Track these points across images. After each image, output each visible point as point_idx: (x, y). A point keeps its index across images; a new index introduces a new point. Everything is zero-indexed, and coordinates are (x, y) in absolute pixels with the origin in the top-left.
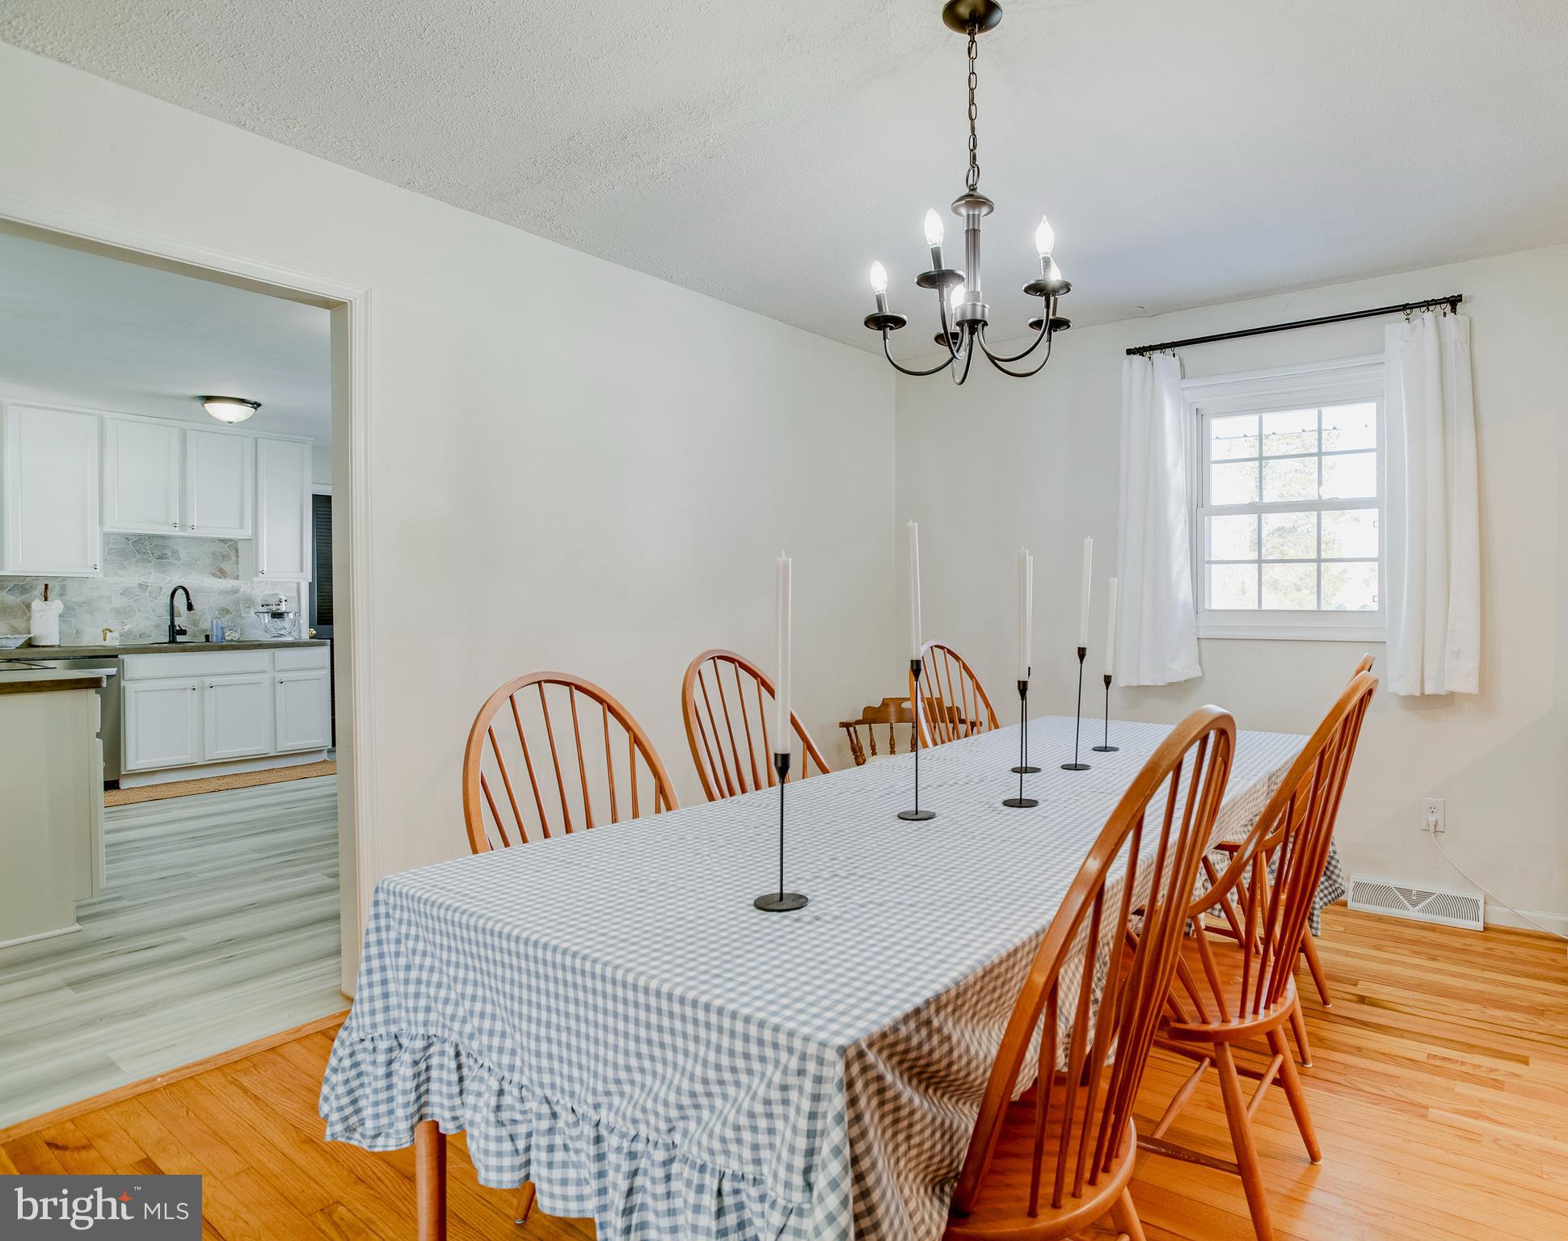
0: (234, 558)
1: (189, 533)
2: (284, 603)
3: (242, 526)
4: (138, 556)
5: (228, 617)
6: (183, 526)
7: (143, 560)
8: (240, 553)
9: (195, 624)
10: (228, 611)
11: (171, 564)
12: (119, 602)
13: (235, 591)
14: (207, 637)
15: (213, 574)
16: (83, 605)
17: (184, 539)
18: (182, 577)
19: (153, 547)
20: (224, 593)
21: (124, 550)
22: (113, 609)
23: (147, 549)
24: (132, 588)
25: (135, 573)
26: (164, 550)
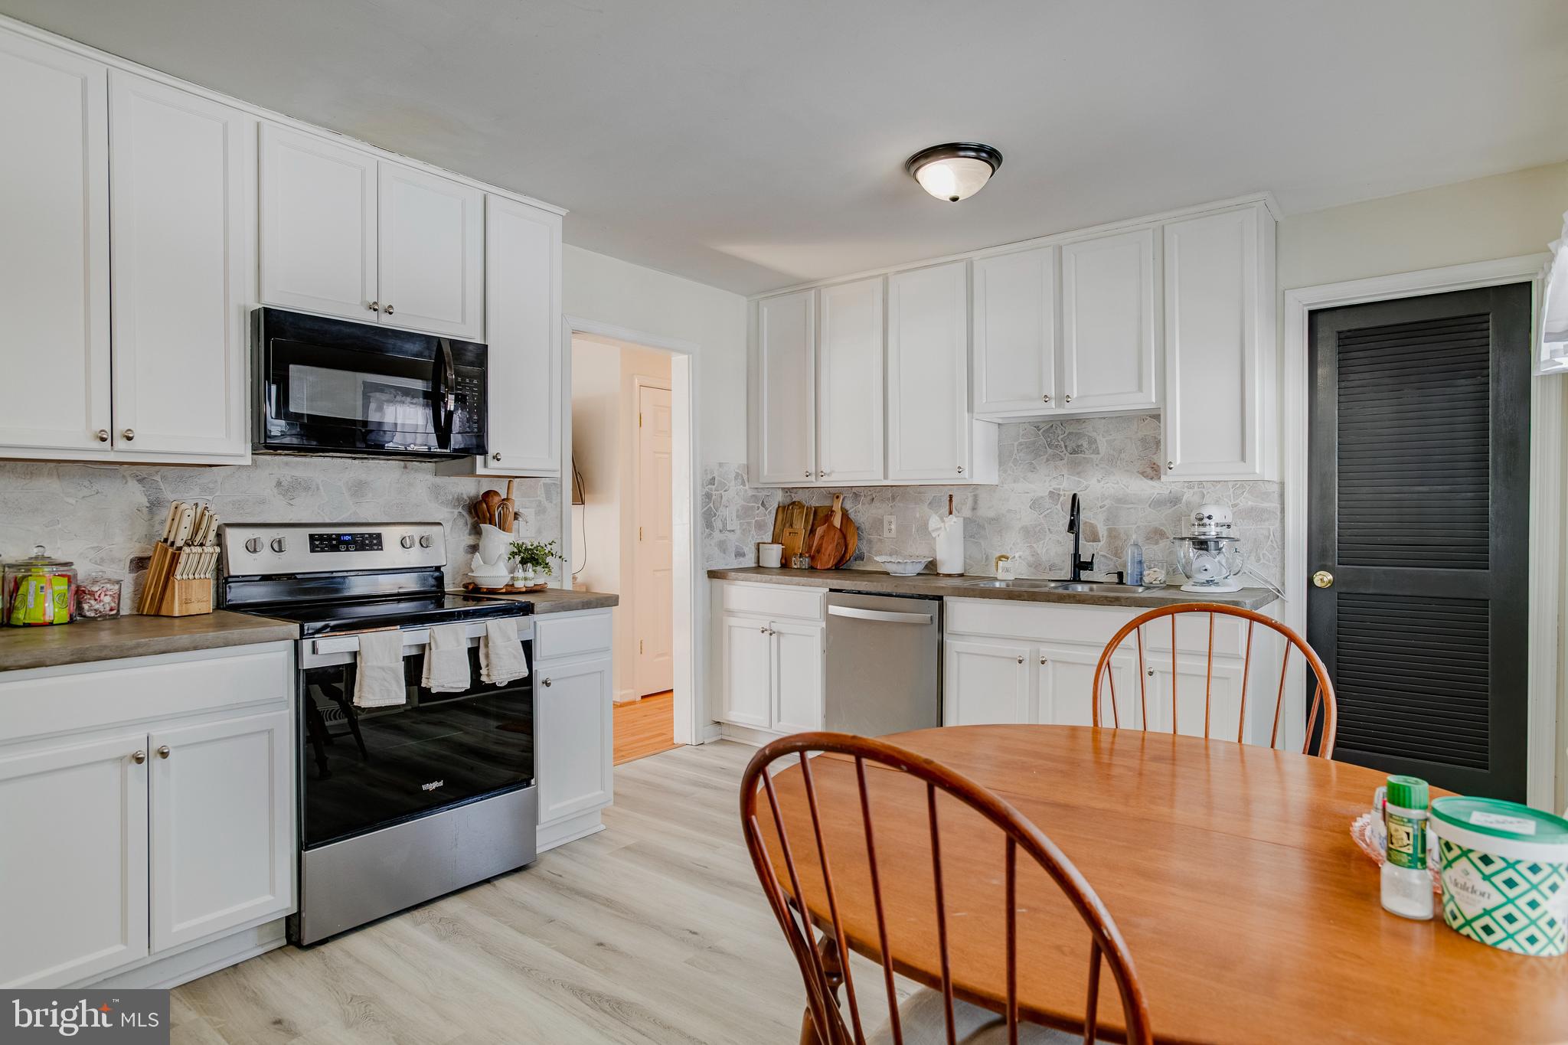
4: (1050, 451)
7: (1054, 456)
10: (1160, 534)
11: (1088, 461)
12: (1028, 517)
14: (1120, 575)
15: (1143, 473)
16: (992, 522)
17: (1103, 421)
18: (1099, 481)
19: (1065, 435)
20: (1157, 503)
21: (1034, 443)
22: (1022, 528)
23: (1059, 439)
24: (1042, 497)
25: (1046, 476)
26: (1079, 439)
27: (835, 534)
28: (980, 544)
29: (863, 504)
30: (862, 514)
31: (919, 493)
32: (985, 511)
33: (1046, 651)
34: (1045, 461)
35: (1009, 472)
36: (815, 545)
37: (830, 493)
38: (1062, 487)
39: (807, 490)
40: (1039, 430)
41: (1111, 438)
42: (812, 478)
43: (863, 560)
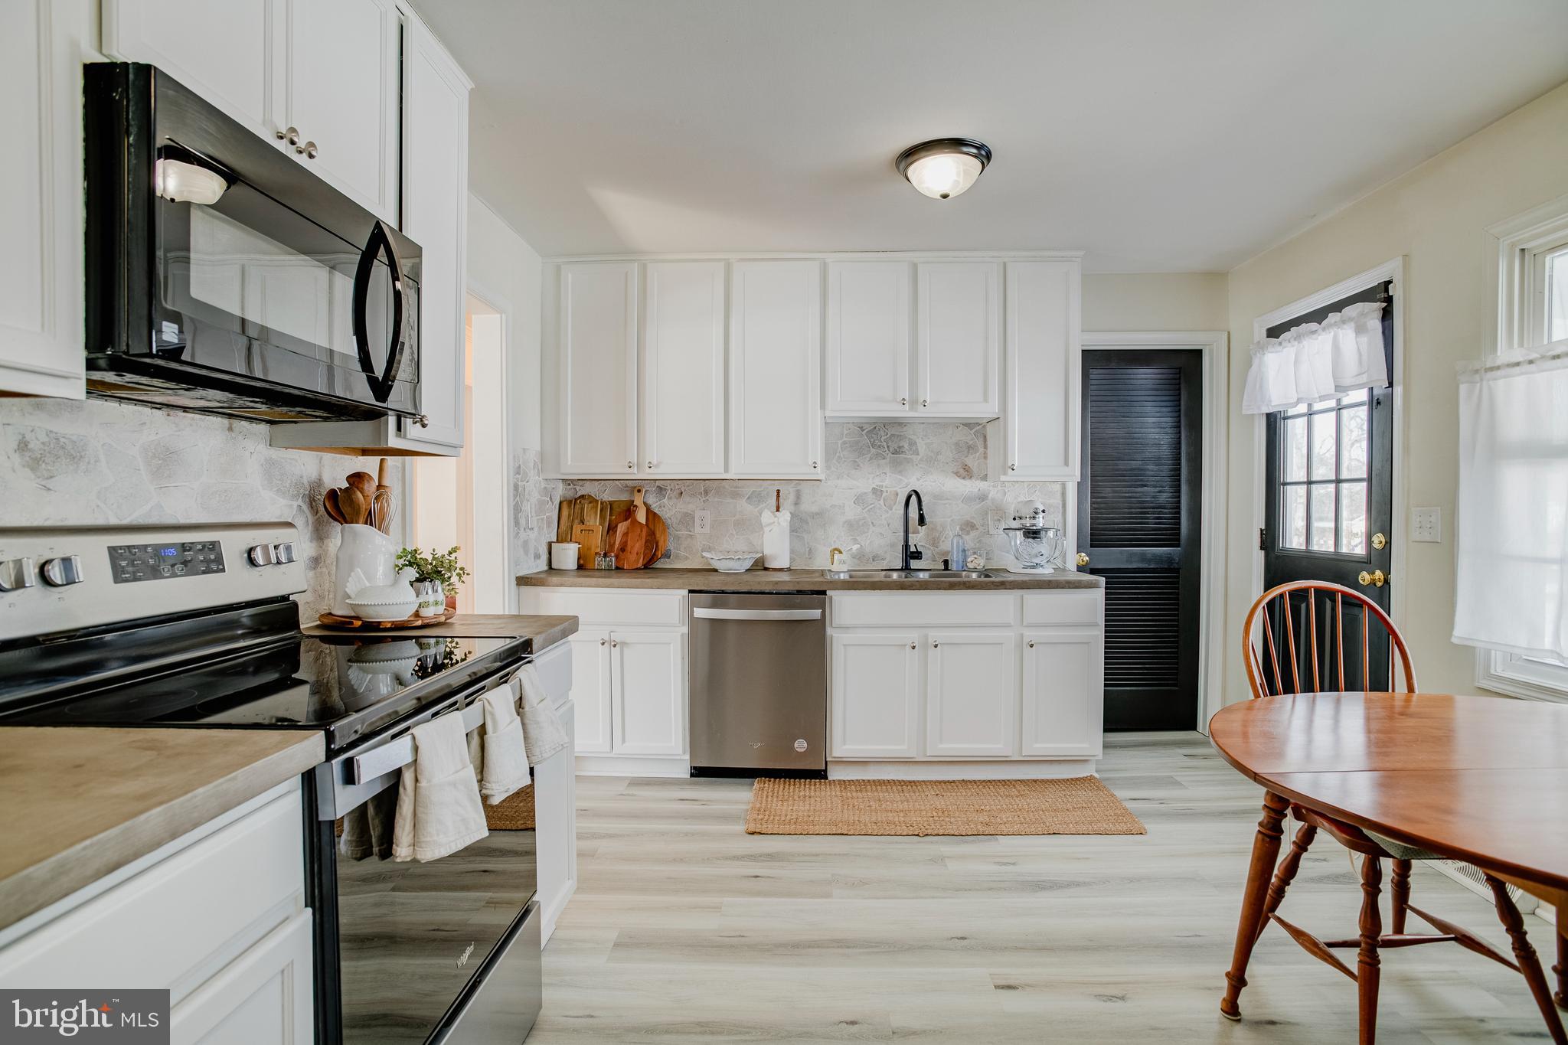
0: (982, 450)
1: (921, 413)
2: (1041, 515)
3: (986, 400)
4: (873, 450)
5: (973, 534)
6: (914, 403)
7: (877, 455)
8: (989, 443)
9: (935, 542)
10: (973, 526)
11: (908, 461)
12: (852, 512)
13: (983, 497)
14: (946, 562)
15: (957, 474)
16: (815, 517)
17: (922, 426)
18: (918, 480)
19: (888, 436)
20: (968, 499)
21: (857, 442)
22: (846, 522)
23: (882, 440)
24: (866, 493)
25: (869, 473)
26: (900, 440)
27: (642, 531)
28: (804, 538)
29: (670, 498)
30: (668, 509)
31: (736, 487)
32: (808, 506)
33: (934, 635)
34: (868, 459)
35: (833, 469)
36: (617, 543)
37: (627, 486)
38: (884, 484)
39: (597, 483)
40: (863, 431)
41: (929, 441)
42: (635, 470)
43: (669, 557)
